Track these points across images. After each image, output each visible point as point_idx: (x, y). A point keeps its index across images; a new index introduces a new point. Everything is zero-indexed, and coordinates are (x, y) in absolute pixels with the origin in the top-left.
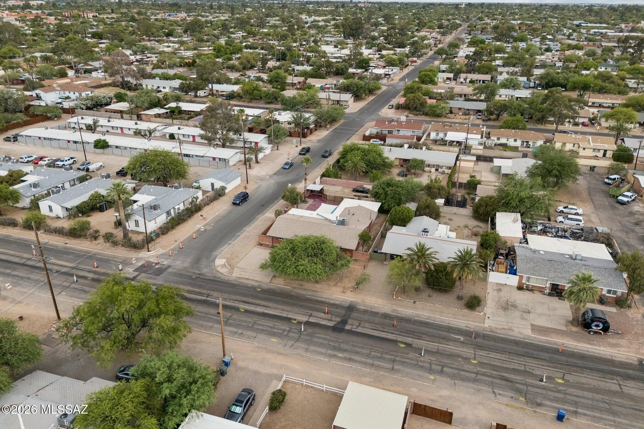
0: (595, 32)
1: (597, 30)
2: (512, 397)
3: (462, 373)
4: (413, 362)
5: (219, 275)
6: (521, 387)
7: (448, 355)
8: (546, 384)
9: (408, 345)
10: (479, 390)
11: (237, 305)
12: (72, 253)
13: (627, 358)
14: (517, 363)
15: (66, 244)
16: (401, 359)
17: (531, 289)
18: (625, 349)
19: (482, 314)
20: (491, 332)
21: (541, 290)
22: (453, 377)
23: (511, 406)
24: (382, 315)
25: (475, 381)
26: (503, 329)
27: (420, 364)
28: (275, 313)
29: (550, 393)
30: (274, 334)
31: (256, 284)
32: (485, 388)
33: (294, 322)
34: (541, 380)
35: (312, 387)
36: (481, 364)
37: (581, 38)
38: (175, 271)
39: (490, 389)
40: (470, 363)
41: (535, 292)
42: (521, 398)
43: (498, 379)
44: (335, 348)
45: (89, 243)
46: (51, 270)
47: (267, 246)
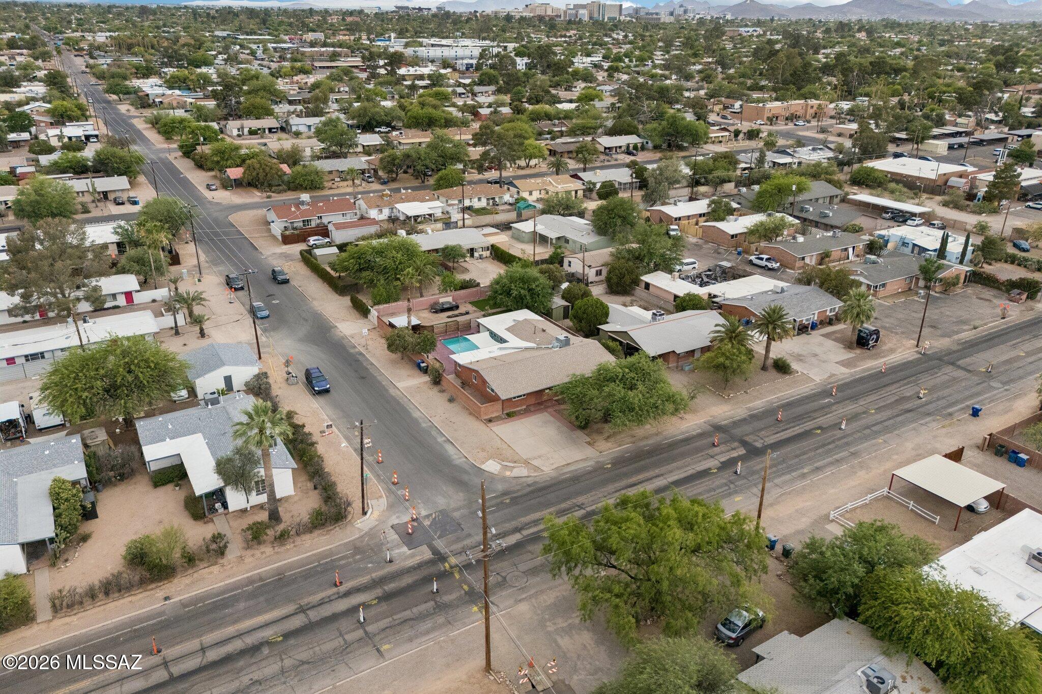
0: (276, 48)
1: (273, 45)
3: (885, 424)
4: (853, 438)
6: (922, 410)
9: (821, 428)
15: (168, 598)
16: (840, 442)
19: (800, 373)
23: (946, 426)
24: (750, 418)
27: (858, 436)
30: (727, 494)
33: (714, 471)
35: (856, 508)
36: (877, 410)
39: (917, 424)
42: (938, 418)
43: (904, 413)
45: (215, 569)
46: (267, 643)
47: (498, 418)
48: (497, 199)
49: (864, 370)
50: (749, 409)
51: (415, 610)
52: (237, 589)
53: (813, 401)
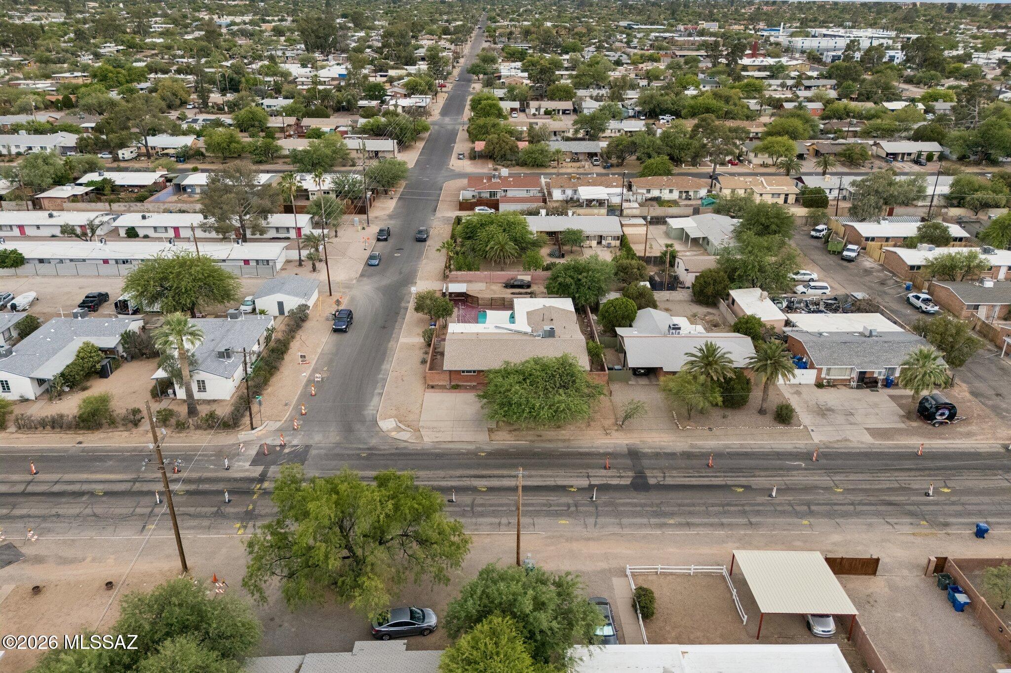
0: (656, 37)
1: (657, 34)
2: (912, 524)
3: (836, 508)
4: (769, 508)
5: (403, 445)
6: (911, 508)
7: (802, 489)
8: (935, 498)
9: (747, 488)
10: (870, 525)
11: (469, 483)
12: (110, 458)
13: (991, 447)
14: (887, 480)
15: (80, 443)
16: (751, 508)
17: (832, 384)
18: (982, 437)
19: (802, 427)
20: (827, 448)
21: (845, 383)
22: (830, 515)
23: (920, 535)
24: (681, 455)
25: (858, 514)
26: (838, 441)
27: (779, 508)
28: (535, 484)
29: (947, 508)
30: (558, 514)
31: (471, 447)
32: (874, 520)
33: (573, 490)
34: (927, 495)
35: (672, 574)
36: (847, 491)
37: (645, 45)
38: (323, 452)
39: (882, 520)
40: (835, 493)
41: (839, 387)
42: (922, 523)
43: (880, 504)
44: (657, 514)
45: (126, 434)
46: (92, 494)
47: (443, 387)
48: (691, 193)
49: (897, 446)
50: (692, 446)
51: (199, 509)
52: (119, 451)
53: (781, 459)
